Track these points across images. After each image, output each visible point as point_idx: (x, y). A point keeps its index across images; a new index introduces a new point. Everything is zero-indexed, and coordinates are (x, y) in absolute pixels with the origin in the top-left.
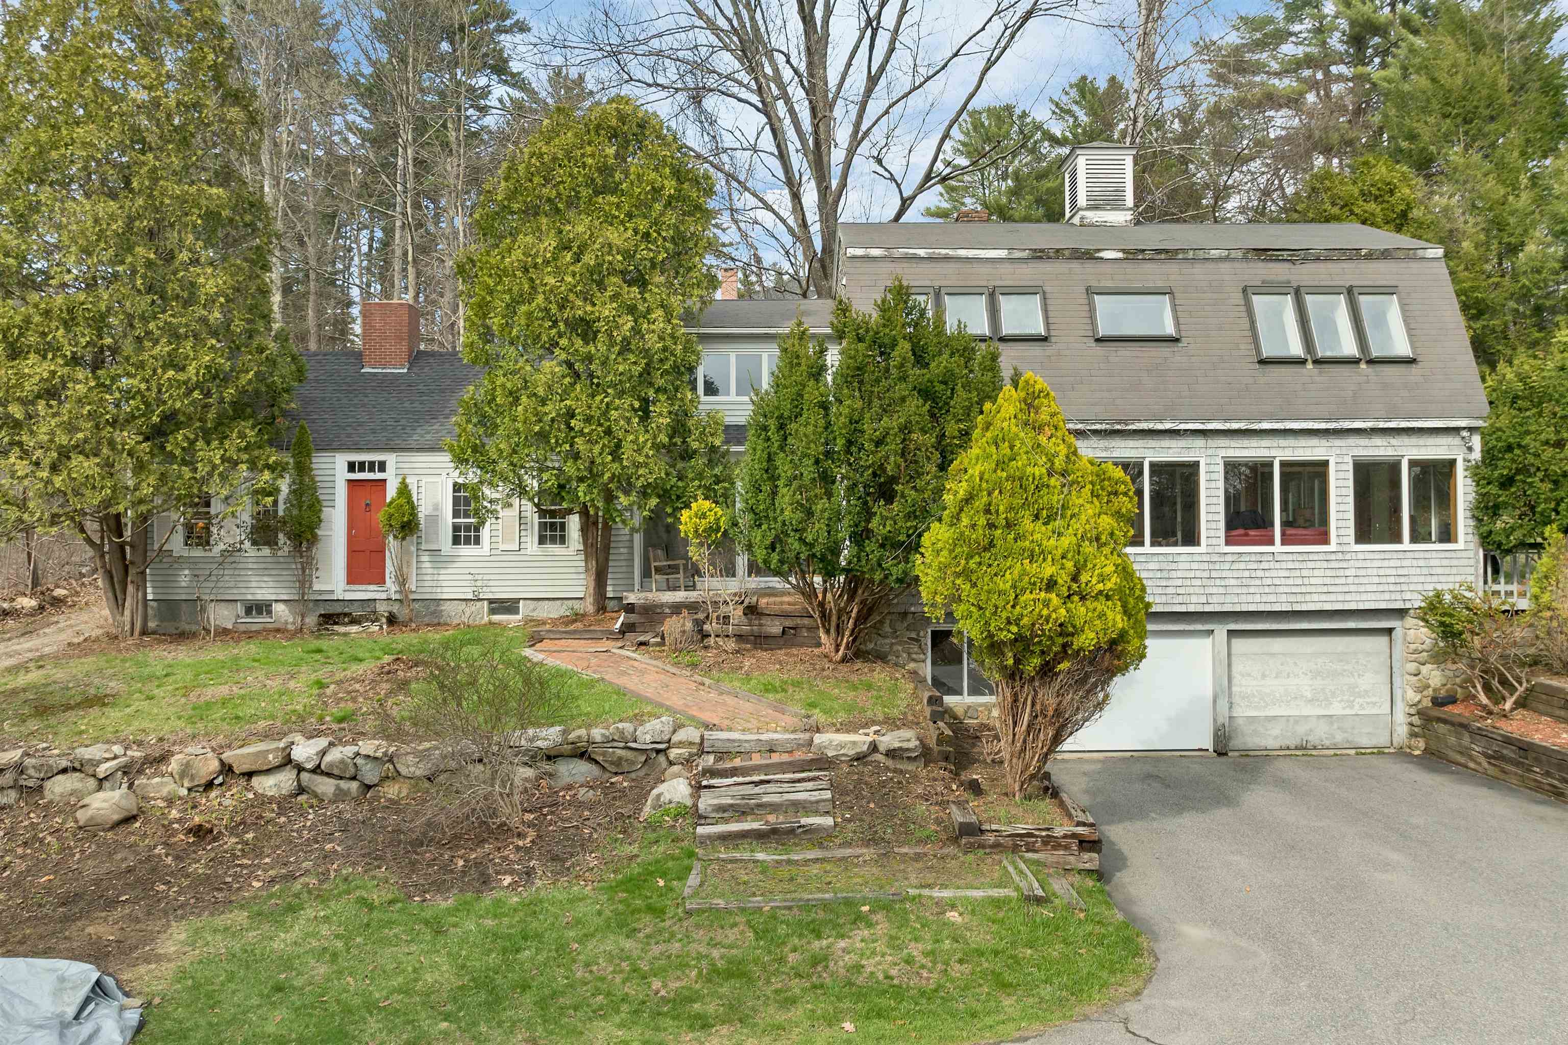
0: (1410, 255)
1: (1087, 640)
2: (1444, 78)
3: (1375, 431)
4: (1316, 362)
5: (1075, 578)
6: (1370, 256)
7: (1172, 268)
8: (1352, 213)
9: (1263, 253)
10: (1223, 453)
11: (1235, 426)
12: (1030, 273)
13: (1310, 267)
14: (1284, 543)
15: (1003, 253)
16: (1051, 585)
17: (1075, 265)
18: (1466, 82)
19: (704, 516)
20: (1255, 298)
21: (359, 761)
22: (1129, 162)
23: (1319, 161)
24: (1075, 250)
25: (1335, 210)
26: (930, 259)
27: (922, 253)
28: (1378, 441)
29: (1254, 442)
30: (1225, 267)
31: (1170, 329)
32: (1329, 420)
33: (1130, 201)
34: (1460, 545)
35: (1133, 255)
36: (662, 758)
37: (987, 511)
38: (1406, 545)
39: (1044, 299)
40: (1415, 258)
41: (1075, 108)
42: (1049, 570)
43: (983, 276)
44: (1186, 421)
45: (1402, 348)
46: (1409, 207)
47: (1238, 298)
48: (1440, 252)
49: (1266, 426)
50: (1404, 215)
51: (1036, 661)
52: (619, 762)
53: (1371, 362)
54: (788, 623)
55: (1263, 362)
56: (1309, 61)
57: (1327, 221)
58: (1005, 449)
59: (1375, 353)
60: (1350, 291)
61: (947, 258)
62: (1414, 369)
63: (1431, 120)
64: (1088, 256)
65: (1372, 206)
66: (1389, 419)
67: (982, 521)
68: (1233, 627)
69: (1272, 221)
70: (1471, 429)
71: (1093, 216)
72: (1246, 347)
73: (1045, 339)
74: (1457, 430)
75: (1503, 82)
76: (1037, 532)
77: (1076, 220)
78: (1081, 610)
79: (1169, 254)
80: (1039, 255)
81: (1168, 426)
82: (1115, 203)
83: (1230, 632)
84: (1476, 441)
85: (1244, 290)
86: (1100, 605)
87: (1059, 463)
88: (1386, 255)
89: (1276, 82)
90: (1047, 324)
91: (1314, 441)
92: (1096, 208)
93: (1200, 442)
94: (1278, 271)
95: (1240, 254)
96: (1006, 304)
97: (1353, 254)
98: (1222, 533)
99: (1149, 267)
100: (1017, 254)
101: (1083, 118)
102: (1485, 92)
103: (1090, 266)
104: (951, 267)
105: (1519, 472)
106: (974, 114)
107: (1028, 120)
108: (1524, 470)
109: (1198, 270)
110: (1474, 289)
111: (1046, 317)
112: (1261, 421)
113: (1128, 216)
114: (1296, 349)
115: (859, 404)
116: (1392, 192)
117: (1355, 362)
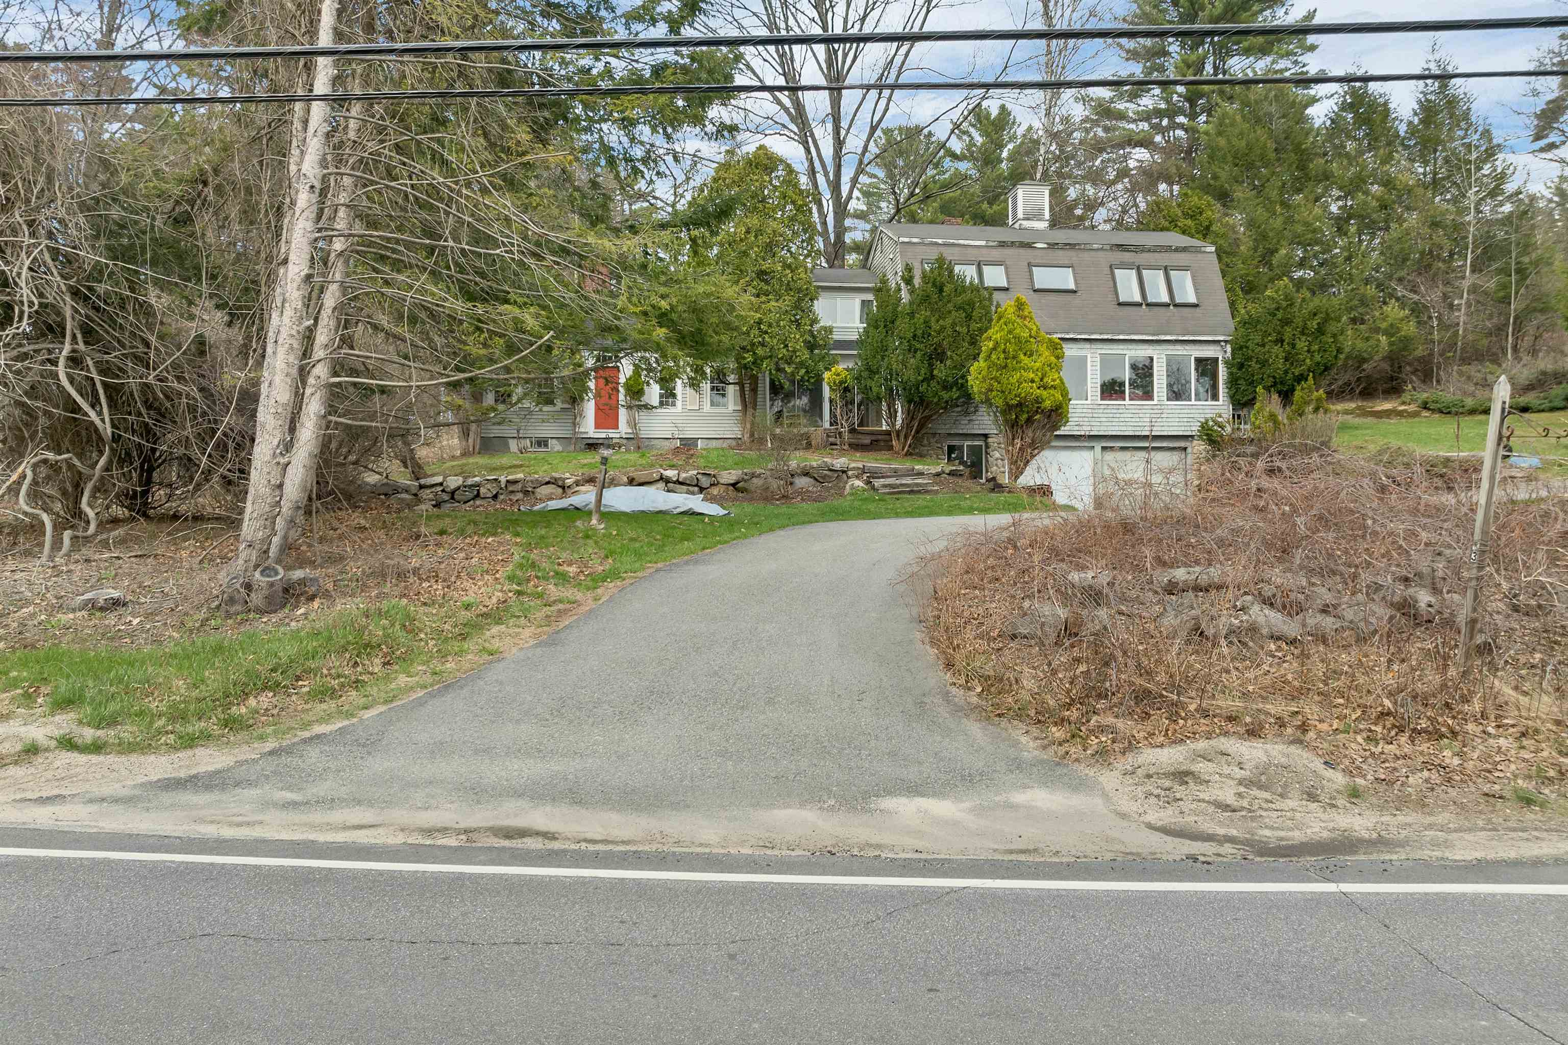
0: (1197, 250)
1: (1047, 404)
2: (1235, 141)
3: (1177, 341)
4: (1148, 305)
5: (1042, 380)
6: (1177, 250)
7: (1072, 253)
8: (1176, 226)
9: (1121, 247)
10: (1099, 351)
11: (1106, 337)
12: (997, 254)
13: (1146, 255)
14: (1131, 399)
15: (983, 243)
16: (1033, 381)
17: (1022, 251)
18: (1247, 145)
19: (838, 375)
20: (1117, 271)
21: (699, 476)
22: (1047, 193)
23: (1162, 187)
24: (1021, 243)
25: (1167, 224)
26: (944, 245)
27: (940, 241)
28: (1178, 347)
29: (1115, 346)
30: (1101, 253)
31: (1072, 286)
32: (1154, 335)
33: (1047, 215)
34: (1221, 402)
35: (1052, 246)
36: (844, 476)
37: (1004, 352)
38: (1193, 402)
39: (1006, 269)
40: (1200, 252)
41: (972, 130)
42: (1032, 375)
43: (972, 254)
44: (1080, 333)
45: (1192, 299)
46: (1211, 224)
47: (1107, 270)
48: (1213, 249)
49: (1121, 337)
50: (1208, 228)
51: (1025, 416)
52: (824, 477)
53: (1176, 305)
54: (874, 438)
55: (1120, 304)
56: (1158, 113)
57: (1162, 230)
58: (1011, 326)
59: (1178, 301)
60: (1166, 268)
61: (953, 245)
62: (1198, 309)
63: (1227, 168)
64: (1029, 246)
65: (1189, 222)
66: (1184, 335)
67: (1002, 356)
68: (1105, 445)
69: (1127, 229)
70: (1226, 341)
71: (1026, 224)
72: (1111, 297)
73: (1007, 289)
74: (1219, 342)
75: (1271, 145)
76: (1026, 360)
77: (1017, 226)
78: (1045, 393)
79: (1072, 246)
80: (1002, 244)
81: (1071, 336)
82: (1038, 216)
83: (1104, 448)
84: (1229, 348)
85: (1111, 267)
86: (1052, 391)
87: (1033, 333)
88: (1185, 249)
89: (1132, 126)
90: (1008, 282)
91: (1146, 346)
92: (1028, 219)
93: (1087, 346)
94: (1127, 257)
95: (1108, 247)
96: (986, 270)
97: (1168, 249)
98: (1099, 394)
99: (1060, 252)
100: (991, 244)
101: (979, 140)
102: (1259, 152)
103: (1029, 251)
104: (956, 249)
105: (1246, 360)
106: (887, 132)
107: (933, 139)
108: (1250, 359)
109: (1086, 256)
110: (1247, 275)
111: (1008, 278)
112: (1119, 334)
113: (1046, 224)
114: (1137, 298)
115: (928, 313)
116: (1201, 213)
117: (1168, 305)
